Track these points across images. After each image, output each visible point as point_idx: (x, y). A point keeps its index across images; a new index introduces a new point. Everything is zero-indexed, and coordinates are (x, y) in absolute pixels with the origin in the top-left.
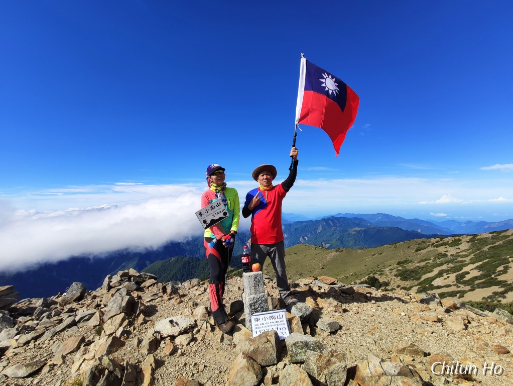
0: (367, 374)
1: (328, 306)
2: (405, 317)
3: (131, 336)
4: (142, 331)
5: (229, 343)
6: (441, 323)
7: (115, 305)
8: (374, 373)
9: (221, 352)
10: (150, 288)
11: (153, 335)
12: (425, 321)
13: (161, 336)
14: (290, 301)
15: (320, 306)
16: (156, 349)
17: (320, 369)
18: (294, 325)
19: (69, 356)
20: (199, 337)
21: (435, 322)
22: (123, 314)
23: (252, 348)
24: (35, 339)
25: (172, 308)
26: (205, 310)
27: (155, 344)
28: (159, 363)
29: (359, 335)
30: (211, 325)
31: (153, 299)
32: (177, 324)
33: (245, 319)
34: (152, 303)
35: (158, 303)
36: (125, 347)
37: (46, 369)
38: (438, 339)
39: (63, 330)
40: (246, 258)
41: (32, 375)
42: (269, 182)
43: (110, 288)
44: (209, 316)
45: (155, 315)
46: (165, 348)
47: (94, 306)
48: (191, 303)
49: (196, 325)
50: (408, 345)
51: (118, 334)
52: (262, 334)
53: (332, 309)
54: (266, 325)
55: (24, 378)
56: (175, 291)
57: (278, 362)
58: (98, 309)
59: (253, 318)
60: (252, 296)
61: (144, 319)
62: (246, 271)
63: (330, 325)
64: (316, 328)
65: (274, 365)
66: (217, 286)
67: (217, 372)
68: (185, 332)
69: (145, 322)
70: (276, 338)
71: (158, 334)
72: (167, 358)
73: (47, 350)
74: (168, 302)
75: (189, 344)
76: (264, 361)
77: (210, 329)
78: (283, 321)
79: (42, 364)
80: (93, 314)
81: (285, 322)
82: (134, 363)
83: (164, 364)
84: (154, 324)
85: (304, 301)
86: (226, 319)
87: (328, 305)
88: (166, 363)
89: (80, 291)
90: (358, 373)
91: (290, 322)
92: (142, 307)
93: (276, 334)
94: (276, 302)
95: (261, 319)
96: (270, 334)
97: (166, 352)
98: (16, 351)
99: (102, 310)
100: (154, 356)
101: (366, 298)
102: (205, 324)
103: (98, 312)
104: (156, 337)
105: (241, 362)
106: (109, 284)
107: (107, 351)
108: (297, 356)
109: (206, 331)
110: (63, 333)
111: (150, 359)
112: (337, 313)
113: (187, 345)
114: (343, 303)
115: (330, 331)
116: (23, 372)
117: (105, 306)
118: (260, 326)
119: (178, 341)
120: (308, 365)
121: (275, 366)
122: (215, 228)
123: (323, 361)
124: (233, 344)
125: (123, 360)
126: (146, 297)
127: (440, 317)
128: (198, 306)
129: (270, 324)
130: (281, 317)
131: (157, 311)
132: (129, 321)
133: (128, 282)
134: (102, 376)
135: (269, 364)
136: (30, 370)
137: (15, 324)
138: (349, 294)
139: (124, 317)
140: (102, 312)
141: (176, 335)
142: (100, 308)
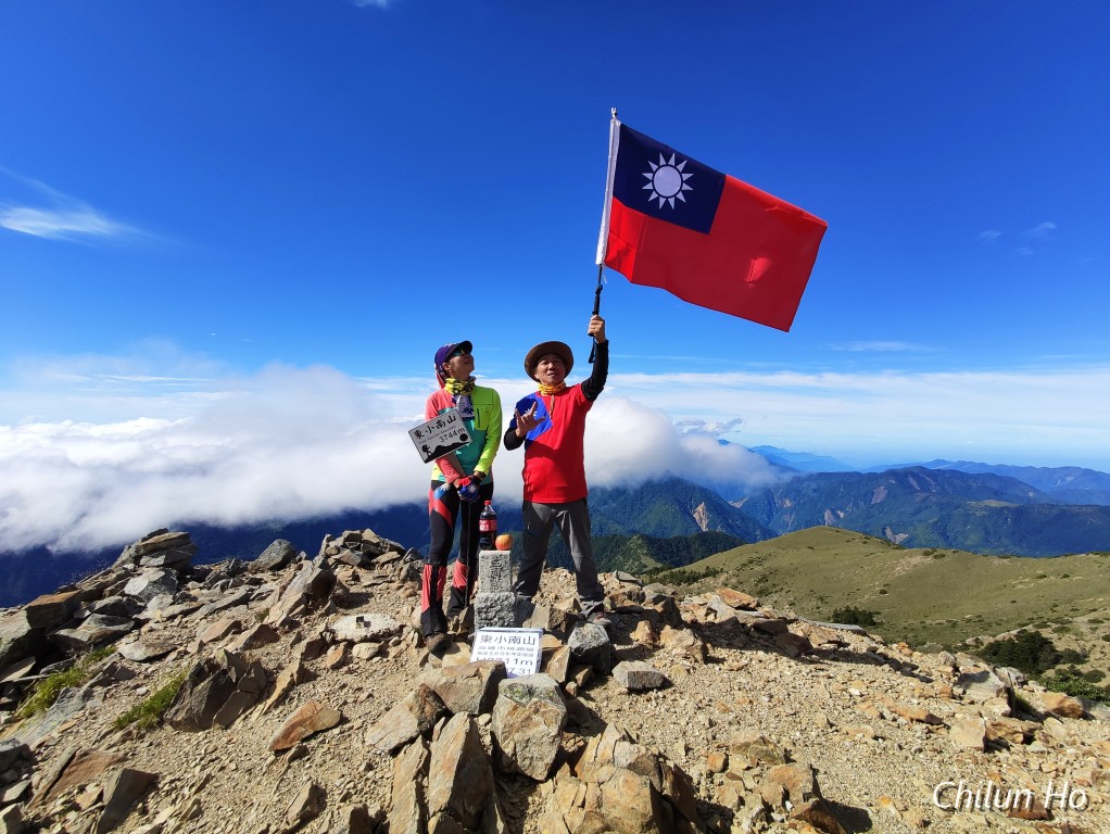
0: (590, 758)
1: (675, 644)
3: (294, 630)
7: (300, 580)
10: (383, 566)
11: (322, 633)
13: (333, 638)
14: (596, 621)
15: (662, 642)
16: (319, 656)
17: (509, 730)
18: (554, 663)
19: (211, 645)
20: (393, 651)
23: (444, 680)
24: (185, 613)
28: (305, 676)
31: (377, 584)
32: (367, 625)
33: (474, 637)
34: (369, 590)
35: (378, 592)
36: (276, 644)
37: (173, 655)
39: (226, 608)
41: (150, 660)
45: (359, 609)
46: (333, 655)
49: (399, 633)
52: (481, 663)
53: (680, 651)
54: (499, 651)
55: (140, 661)
57: (481, 713)
60: (484, 595)
62: (484, 547)
63: (636, 675)
64: (608, 677)
66: (435, 569)
67: (382, 708)
68: (374, 638)
70: (493, 673)
71: (329, 634)
72: (325, 671)
73: (191, 631)
75: (371, 658)
76: (456, 706)
78: (532, 650)
79: (169, 649)
81: (535, 653)
82: (271, 668)
83: (315, 680)
84: (337, 619)
87: (675, 642)
88: (319, 678)
89: (283, 554)
91: (546, 656)
92: (339, 592)
93: (501, 667)
94: (561, 617)
95: (494, 639)
96: (489, 664)
97: (328, 663)
98: (154, 626)
100: (300, 664)
102: (412, 633)
104: (323, 638)
106: (325, 549)
107: (245, 643)
109: (408, 646)
110: (223, 612)
111: (294, 666)
113: (368, 660)
116: (140, 654)
119: (356, 650)
122: (443, 462)
126: (365, 579)
129: (505, 650)
130: (532, 642)
133: (350, 551)
134: (210, 674)
136: (151, 653)
137: (179, 590)
141: (356, 640)
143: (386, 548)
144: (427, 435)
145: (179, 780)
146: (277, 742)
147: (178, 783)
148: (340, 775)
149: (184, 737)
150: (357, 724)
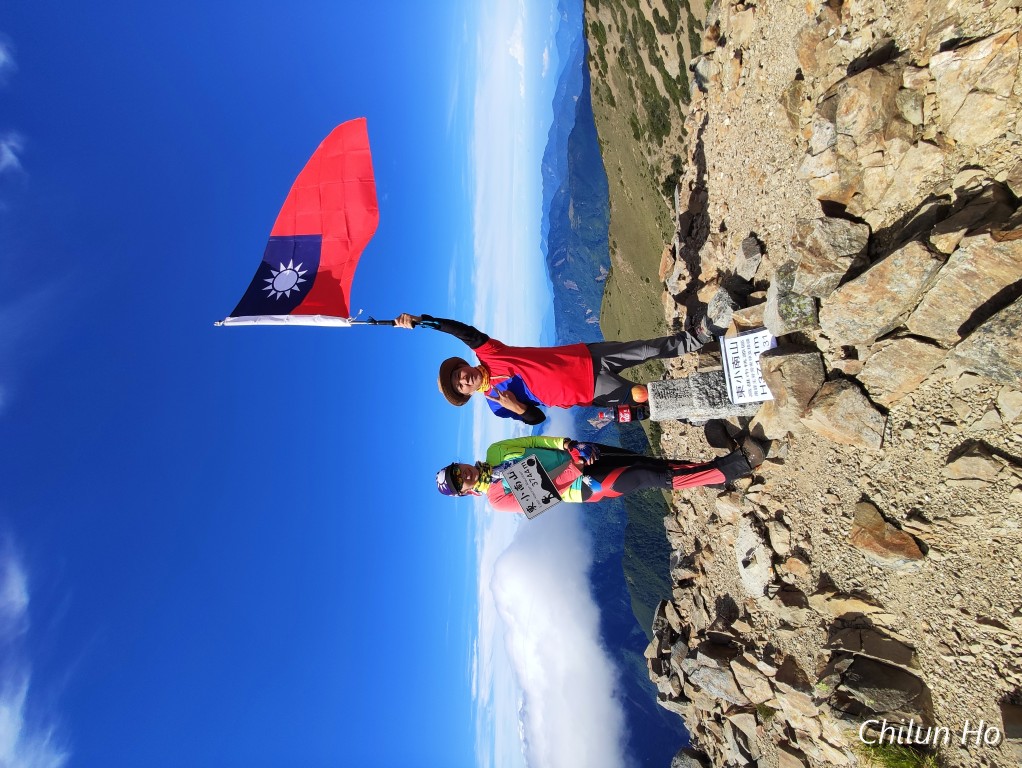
0: (834, 179)
1: (714, 259)
2: (732, 118)
3: (775, 644)
4: (765, 622)
5: (784, 447)
6: (744, 52)
7: (716, 681)
8: (832, 167)
9: (802, 463)
10: (683, 614)
11: (771, 599)
12: (740, 82)
13: (775, 583)
14: (705, 332)
15: (714, 274)
16: (799, 591)
17: (828, 266)
18: (750, 322)
20: (774, 507)
21: (741, 63)
22: (734, 664)
23: (793, 400)
25: (721, 565)
26: (723, 498)
27: (789, 595)
28: (825, 584)
29: (766, 200)
30: (751, 485)
31: (705, 605)
32: (749, 553)
33: (739, 418)
34: (712, 605)
35: (713, 595)
36: (795, 655)
38: (772, 55)
40: (621, 414)
42: (473, 374)
43: (682, 698)
44: (734, 490)
45: (735, 599)
46: (797, 574)
47: (718, 728)
48: (712, 528)
49: (752, 514)
50: (783, 108)
51: (771, 671)
52: (767, 381)
53: (719, 252)
54: (750, 374)
56: (688, 562)
57: (817, 350)
58: (724, 719)
59: (738, 400)
60: (696, 402)
61: (742, 619)
62: (646, 415)
63: (748, 253)
64: (755, 280)
65: (822, 358)
66: (676, 473)
67: (838, 468)
68: (765, 534)
69: (747, 618)
70: (774, 355)
71: (770, 590)
72: (814, 570)
74: (710, 575)
75: (787, 526)
76: (816, 377)
77: (759, 485)
78: (742, 342)
80: (734, 726)
81: (745, 338)
82: (825, 634)
83: (827, 574)
84: (752, 599)
85: (704, 306)
86: (740, 453)
87: (712, 260)
88: (824, 571)
89: (689, 761)
90: (833, 198)
91: (743, 330)
92: (720, 625)
93: (766, 354)
94: (706, 358)
95: (739, 384)
96: (765, 366)
97: (804, 572)
99: (725, 711)
100: (811, 595)
101: (700, 192)
102: (751, 496)
103: (730, 718)
104: (776, 593)
105: (817, 418)
106: (676, 700)
107: (803, 691)
108: (804, 314)
109: (764, 493)
111: (817, 601)
112: (728, 243)
113: (790, 530)
114: (708, 232)
115: (759, 254)
117: (718, 705)
118: (752, 387)
119: (782, 549)
120: (820, 290)
121: (826, 355)
122: (559, 482)
123: (813, 261)
124: (786, 440)
125: (820, 657)
126: (701, 620)
127: (732, 55)
128: (717, 513)
129: (749, 367)
130: (735, 345)
131: (727, 596)
132: (747, 650)
133: (672, 659)
134: (851, 697)
135: (821, 367)
138: (693, 222)
139: (738, 661)
140: (729, 710)
141: (770, 552)
142: (722, 716)
143: (663, 624)
144: (531, 499)
145: (996, 669)
146: (911, 556)
147: (1001, 666)
148: (926, 453)
149: (940, 707)
150: (863, 482)
